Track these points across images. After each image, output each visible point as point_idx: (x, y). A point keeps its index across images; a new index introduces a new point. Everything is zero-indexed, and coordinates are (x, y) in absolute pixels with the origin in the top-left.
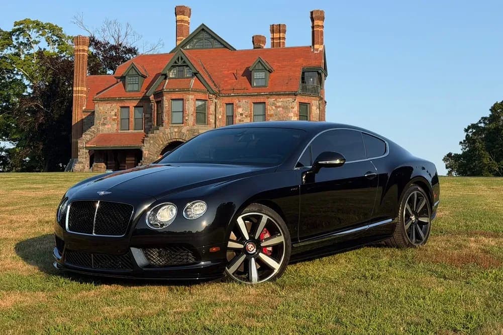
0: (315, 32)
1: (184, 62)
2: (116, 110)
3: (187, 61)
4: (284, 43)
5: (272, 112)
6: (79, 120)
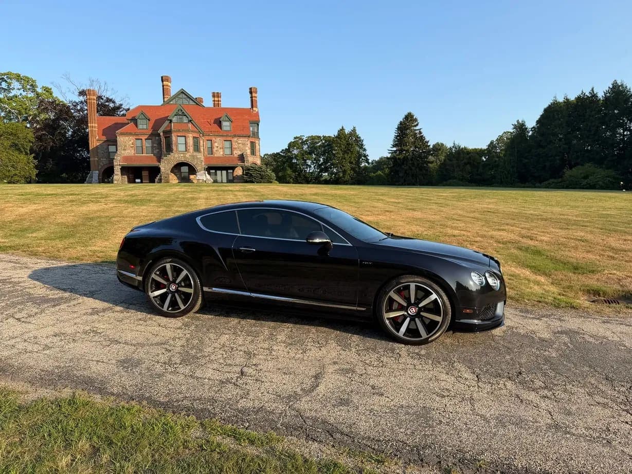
0: (253, 100)
1: (183, 113)
2: (132, 141)
5: (236, 146)
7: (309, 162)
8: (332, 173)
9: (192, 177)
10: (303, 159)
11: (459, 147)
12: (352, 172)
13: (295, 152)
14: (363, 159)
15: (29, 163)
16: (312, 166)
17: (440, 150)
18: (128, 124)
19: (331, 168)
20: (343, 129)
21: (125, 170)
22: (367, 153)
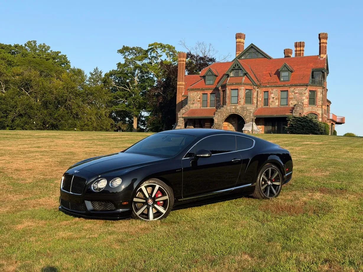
0: (321, 47)
1: (239, 67)
2: (200, 96)
3: (240, 66)
4: (303, 53)
5: (292, 96)
6: (180, 101)
18: (201, 80)
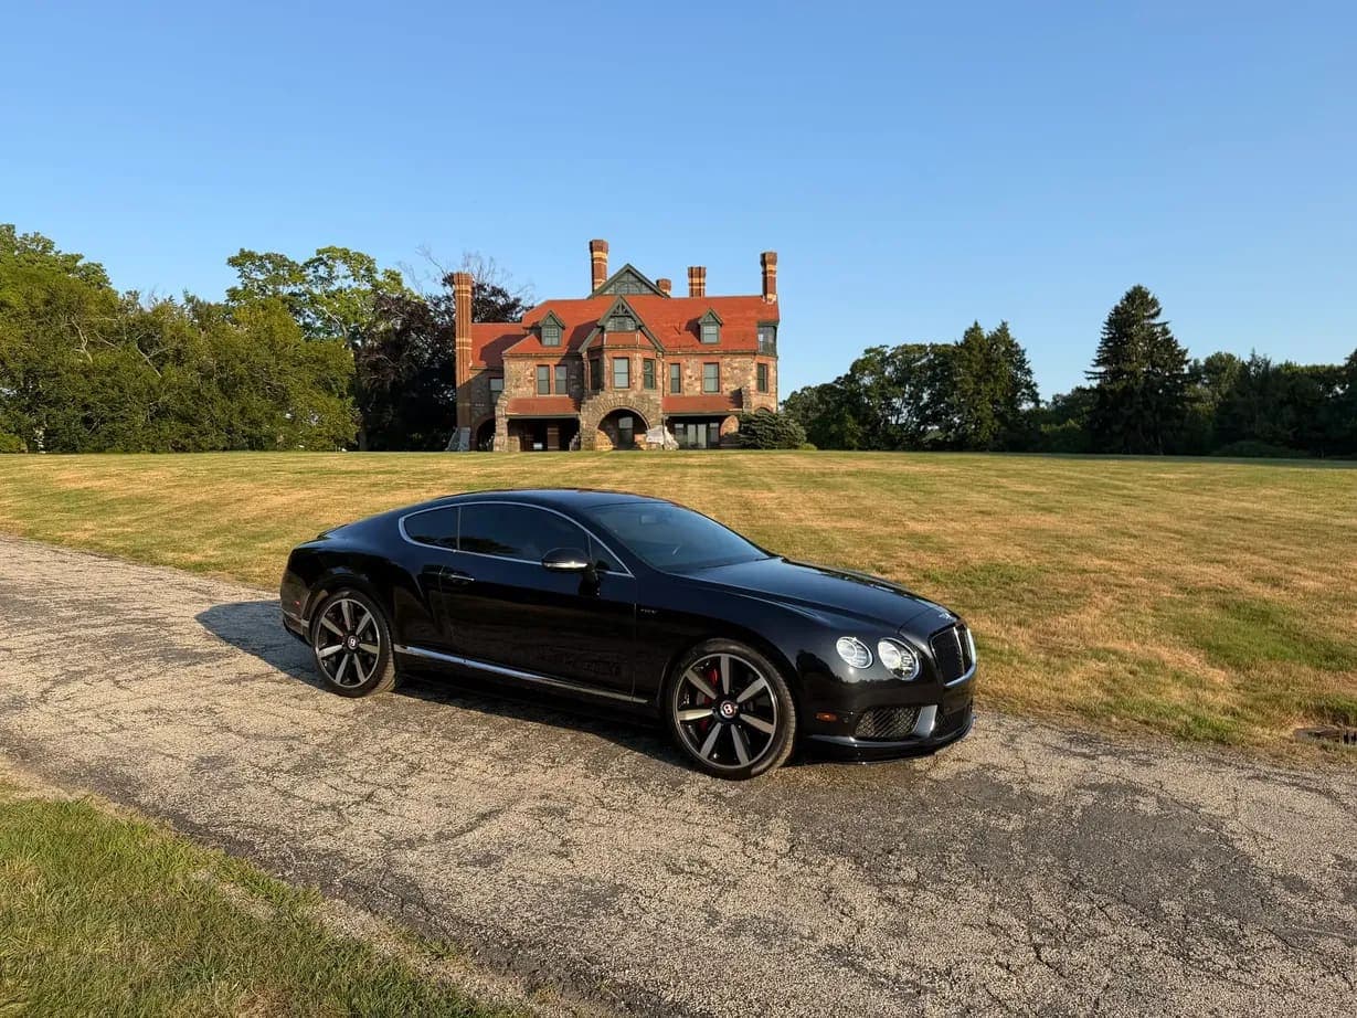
0: (766, 279)
1: (627, 312)
2: (531, 369)
3: (629, 310)
5: (727, 375)
7: (897, 402)
8: (950, 426)
9: (639, 438)
10: (883, 396)
11: (1267, 364)
12: (997, 423)
13: (867, 381)
14: (1023, 394)
15: (344, 413)
16: (905, 411)
17: (1224, 369)
18: (525, 336)
19: (947, 416)
20: (976, 328)
21: (515, 425)
22: (1035, 378)
